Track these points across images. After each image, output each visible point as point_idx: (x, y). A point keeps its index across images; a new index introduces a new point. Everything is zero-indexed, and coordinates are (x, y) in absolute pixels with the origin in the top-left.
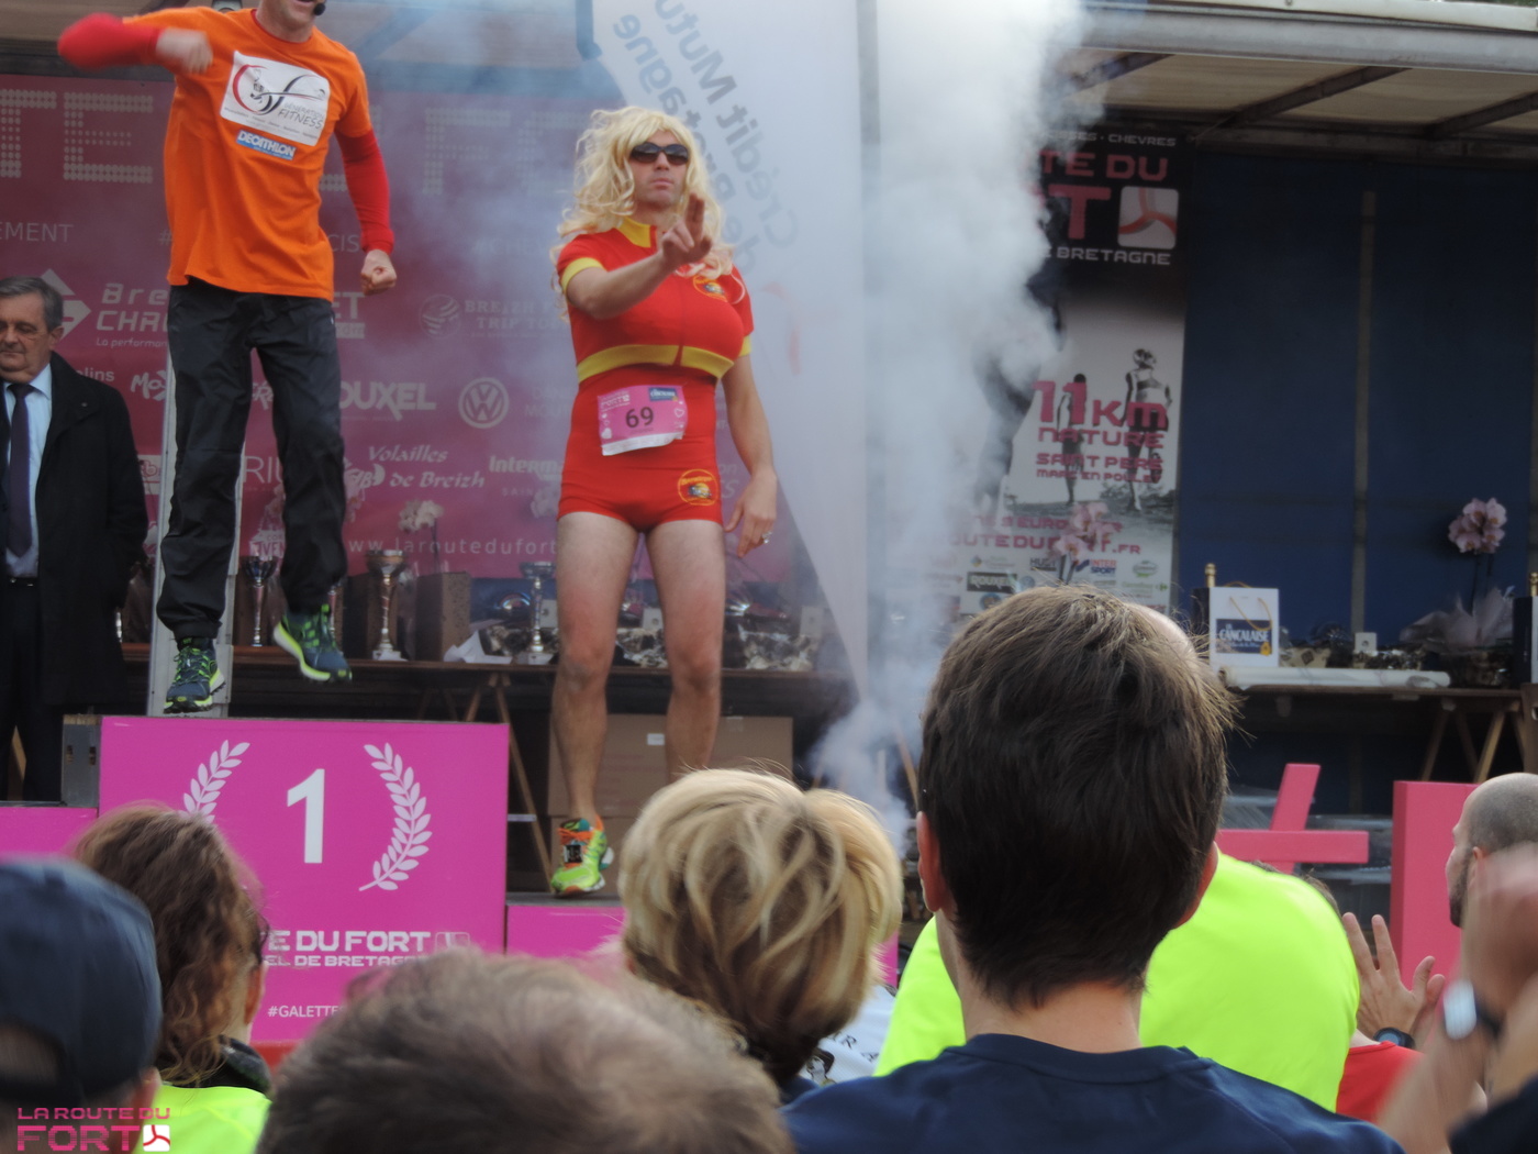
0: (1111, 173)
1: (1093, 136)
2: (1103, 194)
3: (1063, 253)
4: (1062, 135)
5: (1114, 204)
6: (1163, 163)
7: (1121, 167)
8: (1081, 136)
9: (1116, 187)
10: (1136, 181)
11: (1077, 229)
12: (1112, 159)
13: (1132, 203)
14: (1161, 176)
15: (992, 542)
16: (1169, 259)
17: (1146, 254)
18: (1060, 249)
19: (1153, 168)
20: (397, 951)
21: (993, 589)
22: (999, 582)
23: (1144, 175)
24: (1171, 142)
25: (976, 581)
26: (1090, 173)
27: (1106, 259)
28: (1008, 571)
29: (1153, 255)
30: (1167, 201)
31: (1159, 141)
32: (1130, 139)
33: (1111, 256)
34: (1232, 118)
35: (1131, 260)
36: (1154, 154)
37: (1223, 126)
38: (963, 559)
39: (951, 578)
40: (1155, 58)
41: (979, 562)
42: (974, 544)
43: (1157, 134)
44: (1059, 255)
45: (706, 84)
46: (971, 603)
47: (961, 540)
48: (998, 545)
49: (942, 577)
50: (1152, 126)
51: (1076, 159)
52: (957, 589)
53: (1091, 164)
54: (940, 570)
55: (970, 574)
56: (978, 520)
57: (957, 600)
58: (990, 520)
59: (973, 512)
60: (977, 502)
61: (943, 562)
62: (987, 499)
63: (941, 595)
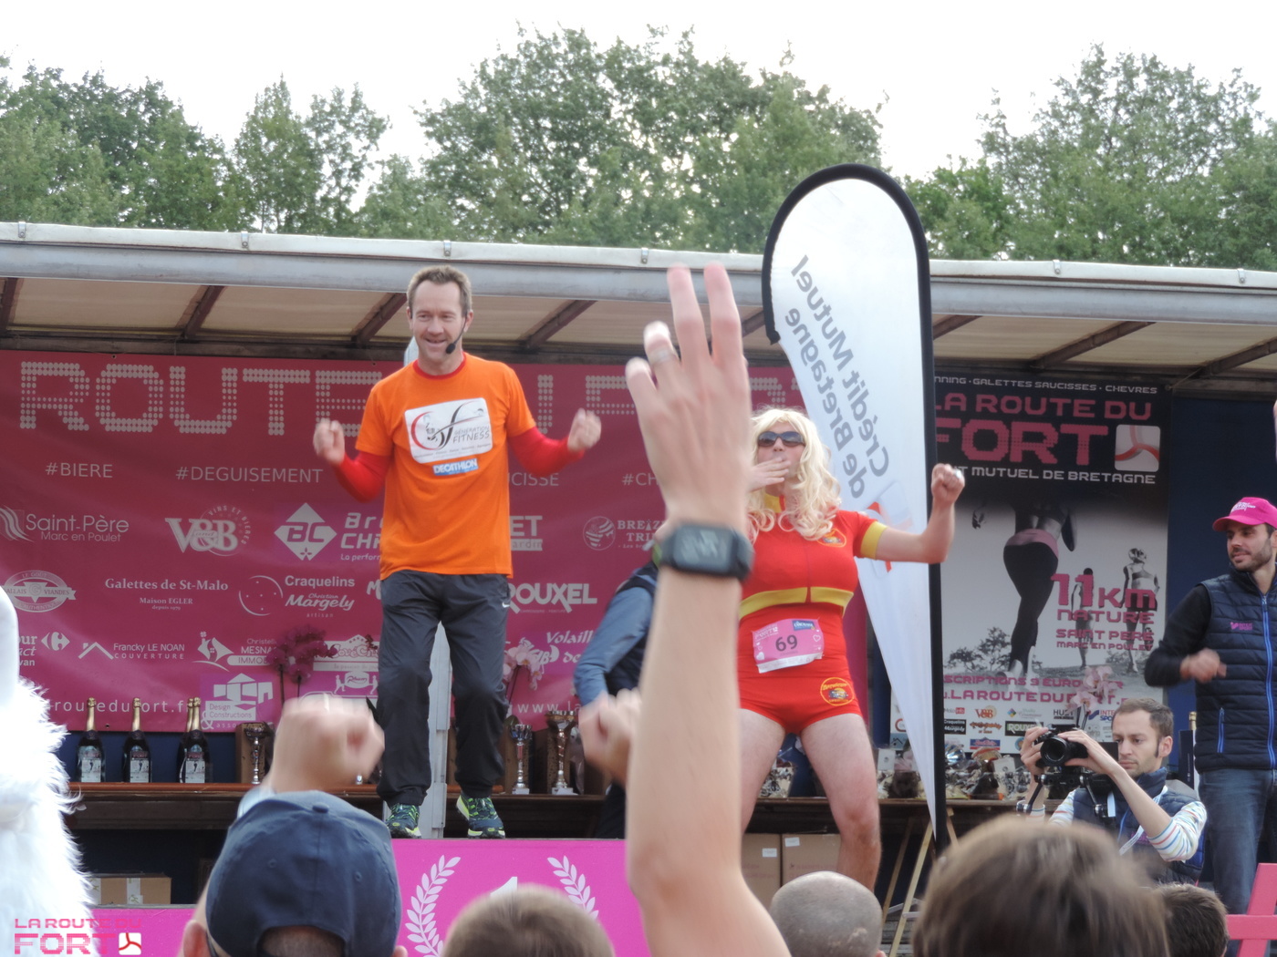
0: (1108, 415)
1: (1093, 388)
2: (1102, 431)
3: (1073, 476)
4: (1070, 386)
5: (1111, 438)
6: (1148, 406)
7: (1116, 410)
8: (1084, 387)
9: (1112, 426)
10: (1128, 421)
11: (1083, 457)
12: (1109, 404)
13: (1125, 437)
14: (1146, 416)
15: (1023, 697)
16: (1154, 479)
17: (1136, 476)
18: (1070, 473)
19: (1140, 411)
23: (1134, 416)
24: (1154, 391)
25: (1012, 728)
26: (1092, 415)
27: (1106, 480)
28: (1037, 720)
29: (1142, 476)
30: (1152, 435)
31: (1144, 390)
32: (1122, 389)
33: (1110, 478)
34: (1200, 371)
35: (1126, 481)
36: (1140, 400)
37: (1192, 378)
38: (1002, 711)
39: (992, 725)
40: (1141, 325)
41: (1015, 713)
42: (1010, 699)
43: (1142, 385)
44: (1070, 478)
45: (836, 356)
46: (1009, 745)
47: (999, 696)
48: (1028, 700)
49: (986, 725)
50: (1138, 378)
51: (1081, 405)
52: (998, 734)
53: (1093, 409)
54: (984, 720)
55: (1007, 723)
56: (1012, 682)
57: (998, 743)
58: (1022, 681)
59: (1009, 675)
60: (1011, 667)
61: (986, 714)
62: (1019, 665)
63: (985, 739)
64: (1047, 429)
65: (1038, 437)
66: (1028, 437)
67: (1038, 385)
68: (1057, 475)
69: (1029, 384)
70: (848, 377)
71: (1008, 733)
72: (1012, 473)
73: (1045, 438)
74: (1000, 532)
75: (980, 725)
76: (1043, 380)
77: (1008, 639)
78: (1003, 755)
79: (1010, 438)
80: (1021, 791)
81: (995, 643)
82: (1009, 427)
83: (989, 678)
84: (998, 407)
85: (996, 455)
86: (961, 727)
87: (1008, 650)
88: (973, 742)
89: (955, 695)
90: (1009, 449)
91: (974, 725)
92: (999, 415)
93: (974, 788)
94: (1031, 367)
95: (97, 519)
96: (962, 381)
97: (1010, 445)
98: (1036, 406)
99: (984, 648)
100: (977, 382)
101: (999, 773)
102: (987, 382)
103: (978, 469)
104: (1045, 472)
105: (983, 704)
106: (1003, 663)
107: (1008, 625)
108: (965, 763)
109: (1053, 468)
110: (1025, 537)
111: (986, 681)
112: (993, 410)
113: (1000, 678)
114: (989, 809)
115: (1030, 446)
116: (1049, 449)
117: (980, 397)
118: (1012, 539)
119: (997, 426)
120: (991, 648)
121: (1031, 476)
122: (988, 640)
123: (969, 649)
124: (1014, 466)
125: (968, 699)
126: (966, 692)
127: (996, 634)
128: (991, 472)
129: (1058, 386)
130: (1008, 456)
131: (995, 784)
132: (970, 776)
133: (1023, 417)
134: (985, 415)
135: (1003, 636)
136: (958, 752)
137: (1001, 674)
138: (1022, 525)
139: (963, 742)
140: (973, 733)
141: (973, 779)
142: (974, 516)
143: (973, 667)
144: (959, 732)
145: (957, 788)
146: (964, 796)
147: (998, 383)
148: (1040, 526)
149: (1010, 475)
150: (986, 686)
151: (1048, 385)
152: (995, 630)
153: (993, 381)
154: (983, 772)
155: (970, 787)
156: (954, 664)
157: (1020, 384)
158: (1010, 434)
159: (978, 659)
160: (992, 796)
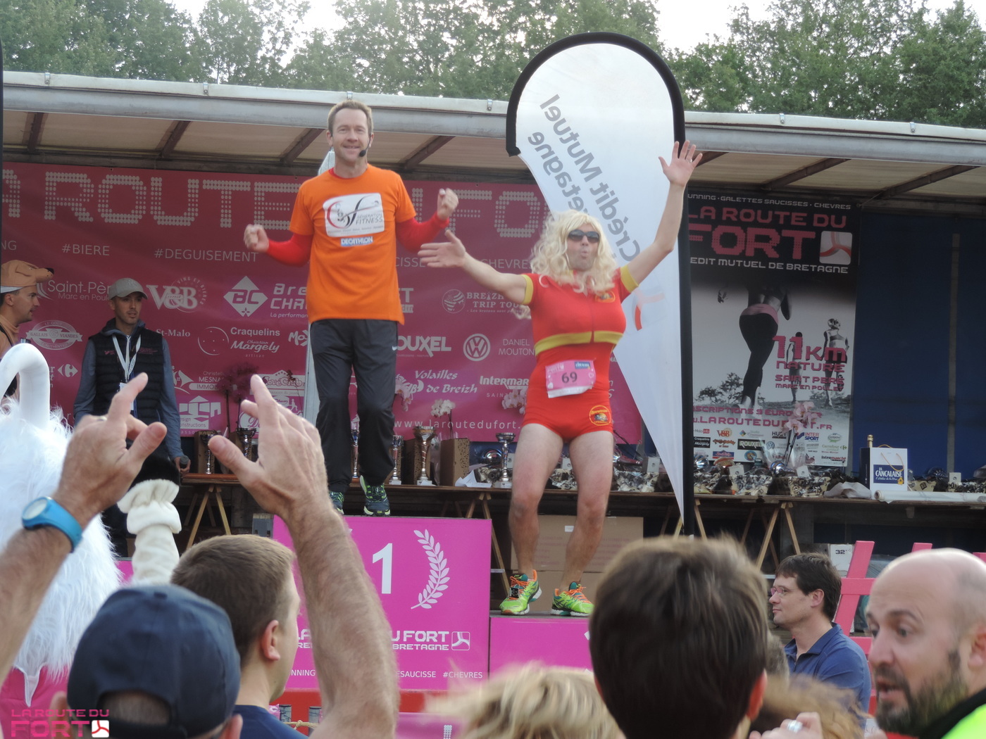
0: (815, 224)
1: (806, 204)
2: (812, 235)
3: (790, 267)
4: (789, 203)
5: (817, 240)
6: (844, 218)
7: (821, 220)
8: (799, 204)
9: (819, 232)
10: (829, 228)
11: (797, 254)
12: (816, 216)
13: (827, 239)
14: (843, 225)
15: (751, 422)
16: (847, 270)
17: (834, 268)
18: (788, 265)
19: (838, 221)
20: (431, 642)
21: (752, 448)
22: (755, 445)
23: (834, 225)
24: (848, 207)
25: (742, 444)
26: (804, 224)
27: (813, 270)
28: (760, 439)
29: (838, 268)
30: (846, 239)
31: (842, 207)
32: (826, 206)
33: (816, 268)
34: (881, 194)
35: (827, 271)
36: (839, 213)
37: (875, 198)
38: (736, 432)
39: (728, 442)
40: (840, 161)
41: (745, 434)
42: (742, 423)
43: (840, 203)
44: (787, 268)
45: (583, 170)
46: (740, 456)
47: (735, 421)
48: (754, 424)
49: (725, 442)
50: (838, 198)
51: (797, 217)
52: (732, 448)
53: (805, 219)
54: (723, 438)
55: (739, 440)
56: (744, 411)
57: (732, 454)
58: (750, 411)
59: (741, 406)
60: (743, 401)
61: (725, 433)
62: (748, 400)
63: (724, 451)
64: (772, 233)
65: (766, 239)
66: (759, 238)
67: (767, 201)
68: (779, 266)
69: (760, 201)
70: (596, 187)
71: (740, 448)
72: (747, 264)
73: (771, 239)
74: (737, 306)
75: (720, 442)
76: (770, 198)
77: (741, 382)
78: (736, 463)
79: (746, 239)
80: (748, 489)
81: (732, 383)
82: (745, 231)
83: (727, 408)
84: (738, 216)
85: (736, 251)
86: (706, 443)
87: (741, 389)
88: (715, 453)
89: (703, 420)
90: (745, 247)
91: (716, 441)
92: (739, 223)
93: (714, 486)
94: (761, 189)
95: (98, 284)
96: (713, 198)
97: (746, 244)
98: (765, 216)
99: (724, 387)
100: (723, 199)
101: (733, 475)
102: (731, 199)
103: (723, 260)
104: (770, 263)
105: (722, 427)
106: (737, 398)
107: (742, 371)
108: (709, 468)
109: (776, 260)
110: (755, 309)
111: (725, 411)
112: (734, 219)
113: (735, 409)
114: (725, 501)
115: (760, 245)
116: (773, 247)
117: (725, 210)
118: (746, 310)
119: (737, 230)
120: (729, 387)
121: (760, 267)
122: (727, 382)
123: (714, 388)
124: (748, 259)
125: (712, 423)
126: (711, 418)
127: (733, 377)
128: (731, 263)
129: (780, 202)
130: (744, 251)
131: (730, 484)
132: (712, 478)
133: (756, 224)
134: (729, 222)
135: (737, 379)
136: (704, 460)
137: (736, 406)
138: (753, 301)
139: (708, 453)
140: (715, 447)
141: (714, 479)
142: (720, 294)
143: (716, 401)
144: (705, 447)
145: (703, 486)
146: (708, 492)
147: (738, 199)
148: (766, 302)
149: (745, 266)
150: (725, 414)
151: (774, 202)
152: (732, 374)
153: (735, 198)
154: (721, 475)
155: (712, 485)
156: (703, 398)
157: (754, 201)
158: (746, 236)
159: (720, 395)
160: (727, 492)
